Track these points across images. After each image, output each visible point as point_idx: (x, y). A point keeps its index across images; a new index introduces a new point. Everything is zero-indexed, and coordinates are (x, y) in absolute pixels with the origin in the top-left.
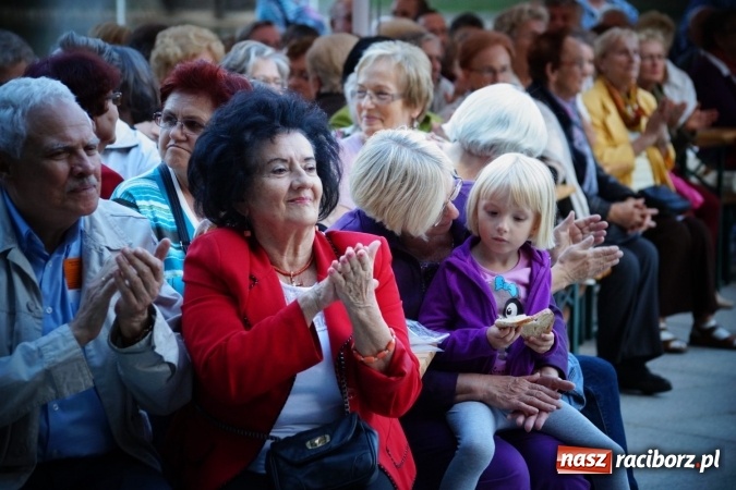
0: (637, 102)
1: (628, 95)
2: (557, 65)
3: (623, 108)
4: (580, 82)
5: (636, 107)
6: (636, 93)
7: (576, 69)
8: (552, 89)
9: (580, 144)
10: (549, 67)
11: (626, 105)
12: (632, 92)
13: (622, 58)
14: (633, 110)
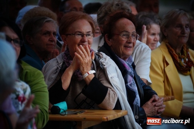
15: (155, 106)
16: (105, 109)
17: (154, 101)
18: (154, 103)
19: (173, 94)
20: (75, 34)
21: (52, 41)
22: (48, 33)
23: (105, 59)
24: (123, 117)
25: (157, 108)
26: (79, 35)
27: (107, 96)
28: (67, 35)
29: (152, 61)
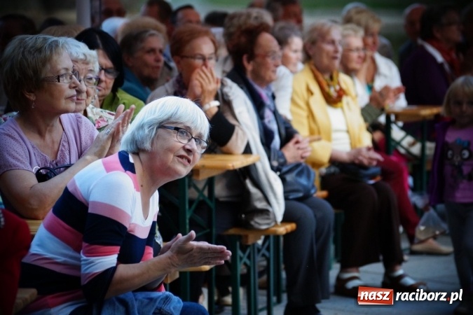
0: (339, 84)
1: (332, 78)
2: (252, 57)
3: (326, 88)
4: (274, 72)
5: (338, 88)
6: (338, 76)
7: (270, 61)
8: (249, 76)
9: (269, 122)
10: (245, 57)
11: (329, 86)
12: (335, 76)
13: (329, 48)
14: (336, 91)
15: (298, 149)
16: (229, 153)
17: (297, 142)
18: (298, 146)
19: (319, 133)
20: (194, 57)
21: (158, 60)
22: (152, 51)
23: (231, 88)
24: (254, 165)
25: (300, 152)
26: (199, 59)
27: (234, 137)
28: (183, 57)
29: (294, 92)
